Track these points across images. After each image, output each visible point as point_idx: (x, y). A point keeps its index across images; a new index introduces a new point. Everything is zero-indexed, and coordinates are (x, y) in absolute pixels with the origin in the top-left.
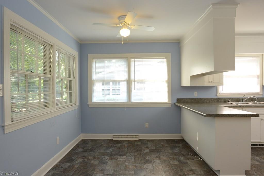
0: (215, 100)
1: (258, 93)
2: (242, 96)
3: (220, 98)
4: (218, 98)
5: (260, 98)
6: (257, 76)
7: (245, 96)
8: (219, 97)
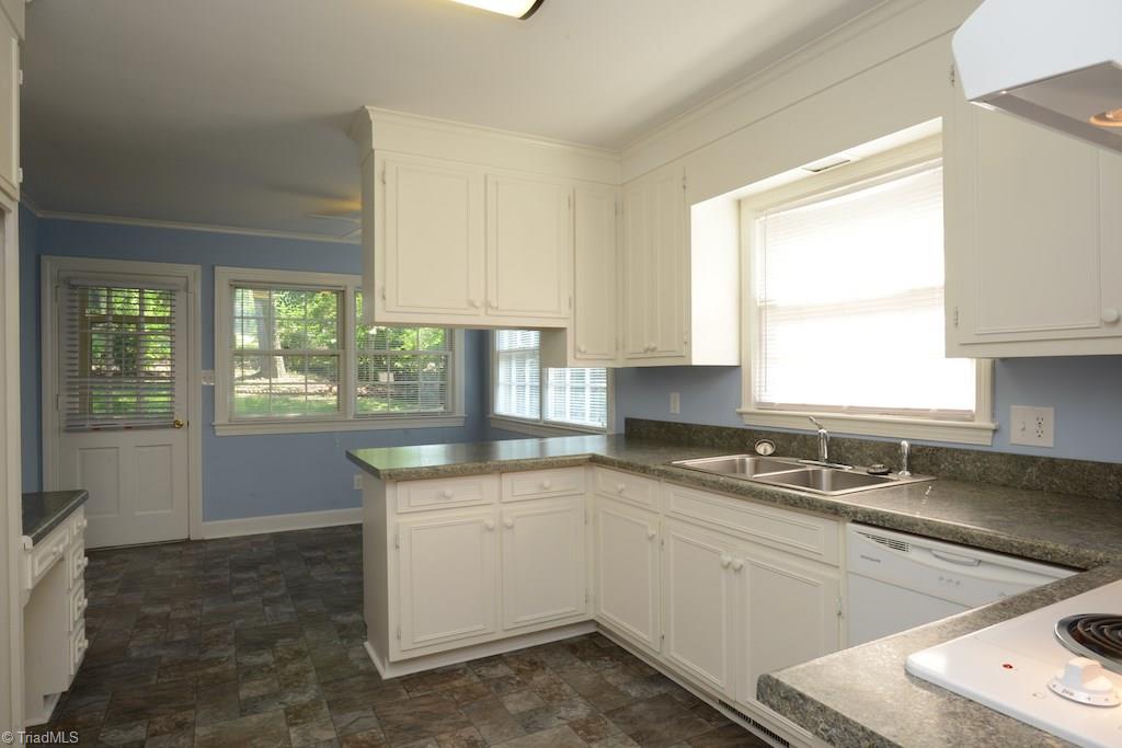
1: (963, 416)
4: (744, 431)
5: (967, 452)
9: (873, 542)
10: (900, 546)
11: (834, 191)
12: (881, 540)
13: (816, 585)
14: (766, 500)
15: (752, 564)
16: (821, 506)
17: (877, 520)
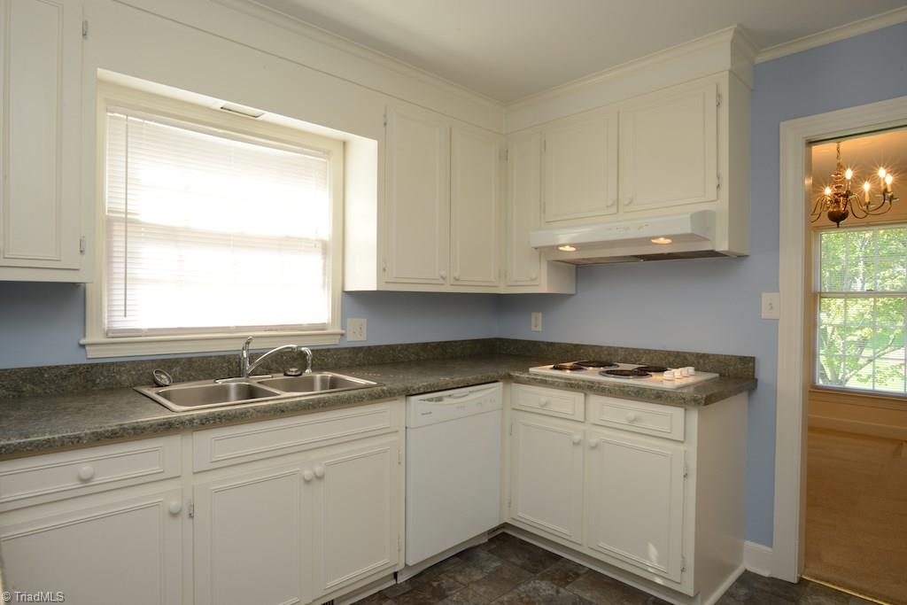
0: (65, 378)
1: (322, 327)
2: (238, 346)
3: (103, 365)
4: (92, 366)
5: (329, 350)
6: (319, 245)
7: (251, 346)
8: (94, 355)
9: (426, 402)
10: (440, 399)
11: (207, 127)
12: (431, 400)
13: (385, 451)
14: (355, 402)
15: (328, 465)
16: (398, 392)
17: (431, 387)
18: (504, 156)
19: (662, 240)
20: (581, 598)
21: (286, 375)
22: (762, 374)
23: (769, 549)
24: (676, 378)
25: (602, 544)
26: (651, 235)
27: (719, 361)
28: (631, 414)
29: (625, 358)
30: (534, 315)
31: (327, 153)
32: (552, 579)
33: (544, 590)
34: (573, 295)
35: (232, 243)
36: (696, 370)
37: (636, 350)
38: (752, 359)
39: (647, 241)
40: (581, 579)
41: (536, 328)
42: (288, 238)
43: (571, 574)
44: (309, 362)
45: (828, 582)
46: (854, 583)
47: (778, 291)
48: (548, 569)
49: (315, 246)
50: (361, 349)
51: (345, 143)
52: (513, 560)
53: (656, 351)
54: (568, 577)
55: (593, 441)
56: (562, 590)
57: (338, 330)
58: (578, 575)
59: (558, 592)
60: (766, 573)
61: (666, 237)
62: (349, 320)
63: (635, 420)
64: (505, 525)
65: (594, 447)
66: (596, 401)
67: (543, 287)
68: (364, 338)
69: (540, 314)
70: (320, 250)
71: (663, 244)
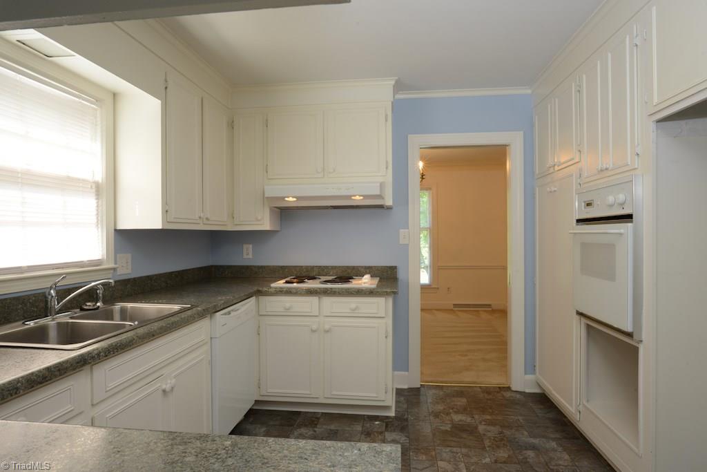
1: (100, 263)
6: (94, 187)
18: (231, 125)
19: (357, 197)
20: (331, 430)
21: (82, 310)
22: (401, 275)
23: (407, 373)
24: (366, 281)
25: (335, 393)
26: (352, 194)
27: (378, 270)
28: (353, 306)
29: (319, 273)
30: (245, 246)
31: (98, 101)
32: (306, 426)
33: (306, 433)
34: (278, 231)
35: (20, 180)
36: (371, 276)
37: (327, 267)
38: (395, 267)
39: (349, 197)
40: (321, 420)
41: (248, 256)
42: (69, 179)
43: (314, 419)
44: (101, 295)
45: (431, 382)
46: (441, 379)
47: (408, 229)
48: (298, 421)
49: (91, 187)
50: (129, 280)
51: (115, 95)
52: (271, 423)
53: (340, 267)
54: (313, 421)
55: (327, 327)
56: (316, 429)
57: (112, 265)
58: (318, 419)
59: (315, 431)
60: (406, 387)
61: (360, 196)
62: (118, 255)
63: (355, 309)
64: (257, 402)
65: (327, 331)
66: (327, 301)
67: (266, 225)
68: (129, 271)
69: (251, 246)
70: (94, 190)
71: (358, 199)
